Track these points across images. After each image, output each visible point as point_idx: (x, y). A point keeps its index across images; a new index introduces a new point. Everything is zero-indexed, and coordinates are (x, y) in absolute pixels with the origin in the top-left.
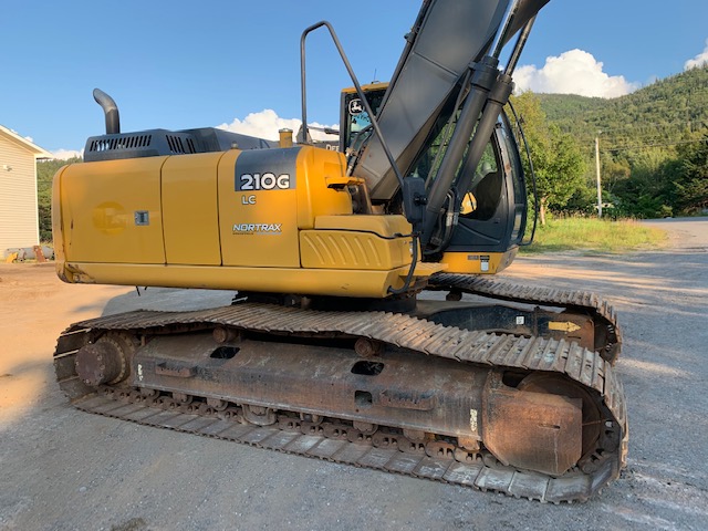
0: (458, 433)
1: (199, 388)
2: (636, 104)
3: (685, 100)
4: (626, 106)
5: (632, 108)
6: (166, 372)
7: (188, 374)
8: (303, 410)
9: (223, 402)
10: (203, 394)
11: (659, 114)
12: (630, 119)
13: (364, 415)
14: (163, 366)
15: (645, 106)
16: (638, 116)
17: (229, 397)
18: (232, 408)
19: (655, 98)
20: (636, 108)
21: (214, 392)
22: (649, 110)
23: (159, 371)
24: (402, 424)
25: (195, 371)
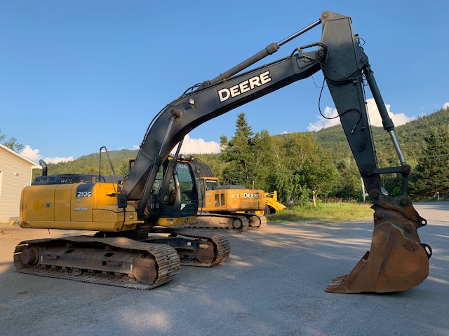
0: (127, 272)
1: (60, 263)
2: (407, 131)
3: (437, 129)
4: (401, 132)
5: (404, 133)
6: (49, 257)
7: (55, 258)
8: (89, 268)
9: (67, 268)
10: (60, 265)
11: (421, 137)
12: (403, 140)
13: (105, 269)
14: (49, 256)
15: (412, 132)
16: (408, 138)
17: (68, 266)
18: (69, 270)
19: (418, 128)
20: (407, 133)
21: (63, 264)
22: (415, 135)
23: (47, 257)
24: (114, 271)
25: (58, 257)
